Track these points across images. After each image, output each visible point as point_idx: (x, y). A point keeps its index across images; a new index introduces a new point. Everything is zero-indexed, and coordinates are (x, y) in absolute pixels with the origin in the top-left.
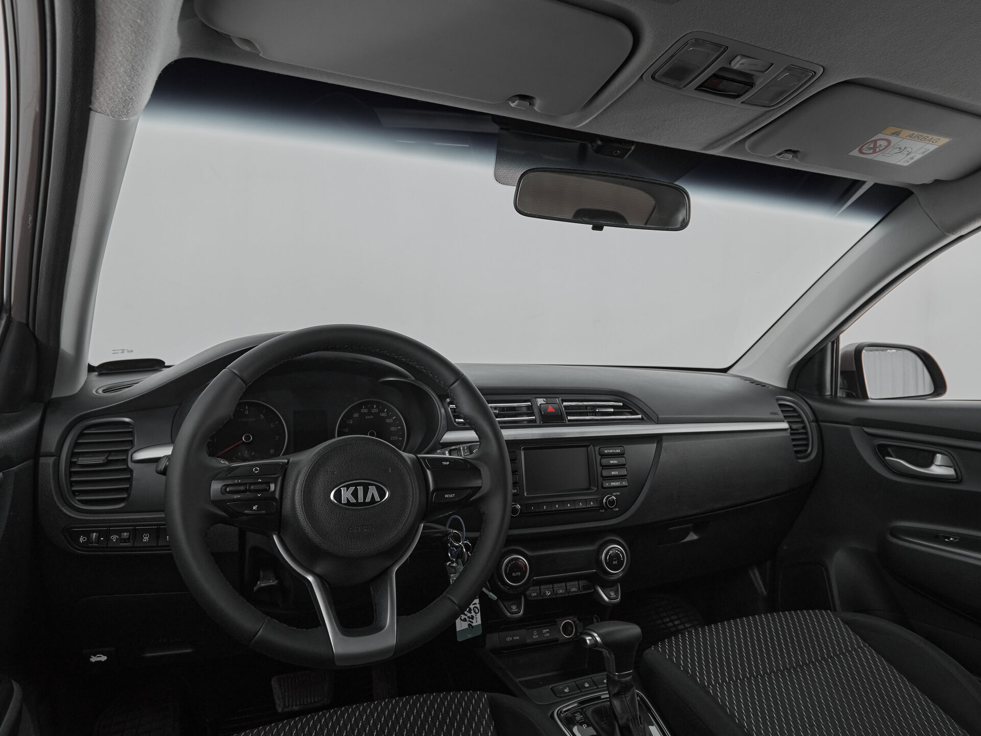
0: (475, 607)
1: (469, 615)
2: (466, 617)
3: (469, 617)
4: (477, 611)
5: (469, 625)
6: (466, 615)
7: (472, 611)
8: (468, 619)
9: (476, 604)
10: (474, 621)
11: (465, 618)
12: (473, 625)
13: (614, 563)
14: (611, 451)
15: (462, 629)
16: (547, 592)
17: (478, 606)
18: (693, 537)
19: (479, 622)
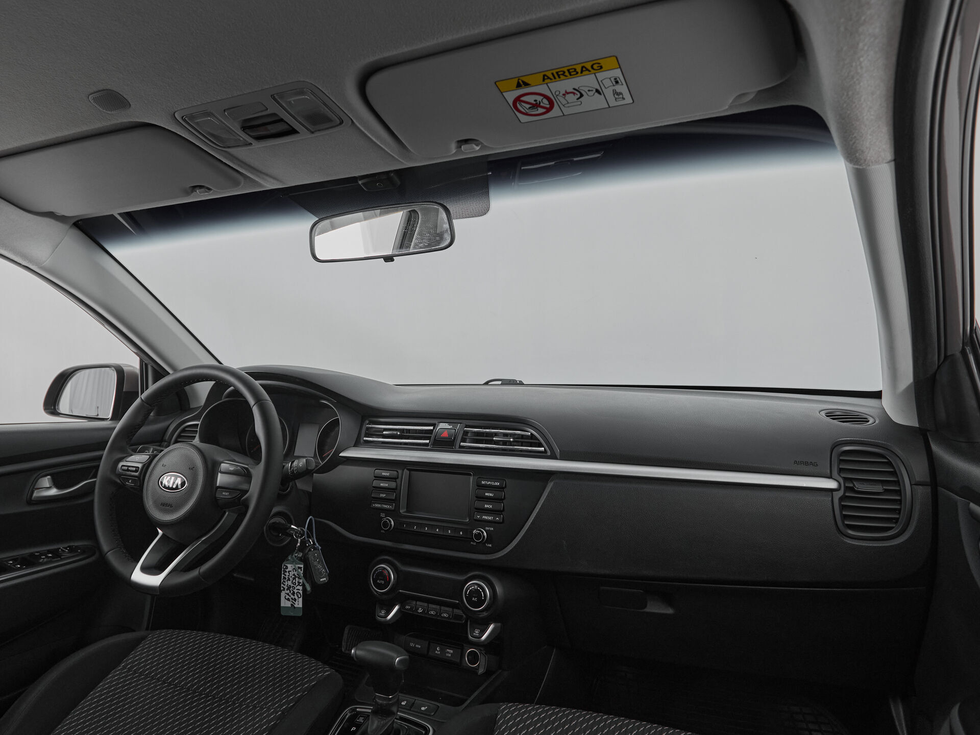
0: (298, 592)
1: (292, 596)
2: (290, 598)
3: (292, 598)
4: (300, 596)
5: (291, 605)
6: (290, 596)
7: (295, 595)
8: (291, 600)
9: (299, 590)
10: (296, 603)
11: (288, 598)
12: (295, 606)
13: (473, 599)
14: (489, 483)
15: (286, 606)
16: (420, 609)
17: (301, 592)
18: (655, 608)
19: (301, 605)
